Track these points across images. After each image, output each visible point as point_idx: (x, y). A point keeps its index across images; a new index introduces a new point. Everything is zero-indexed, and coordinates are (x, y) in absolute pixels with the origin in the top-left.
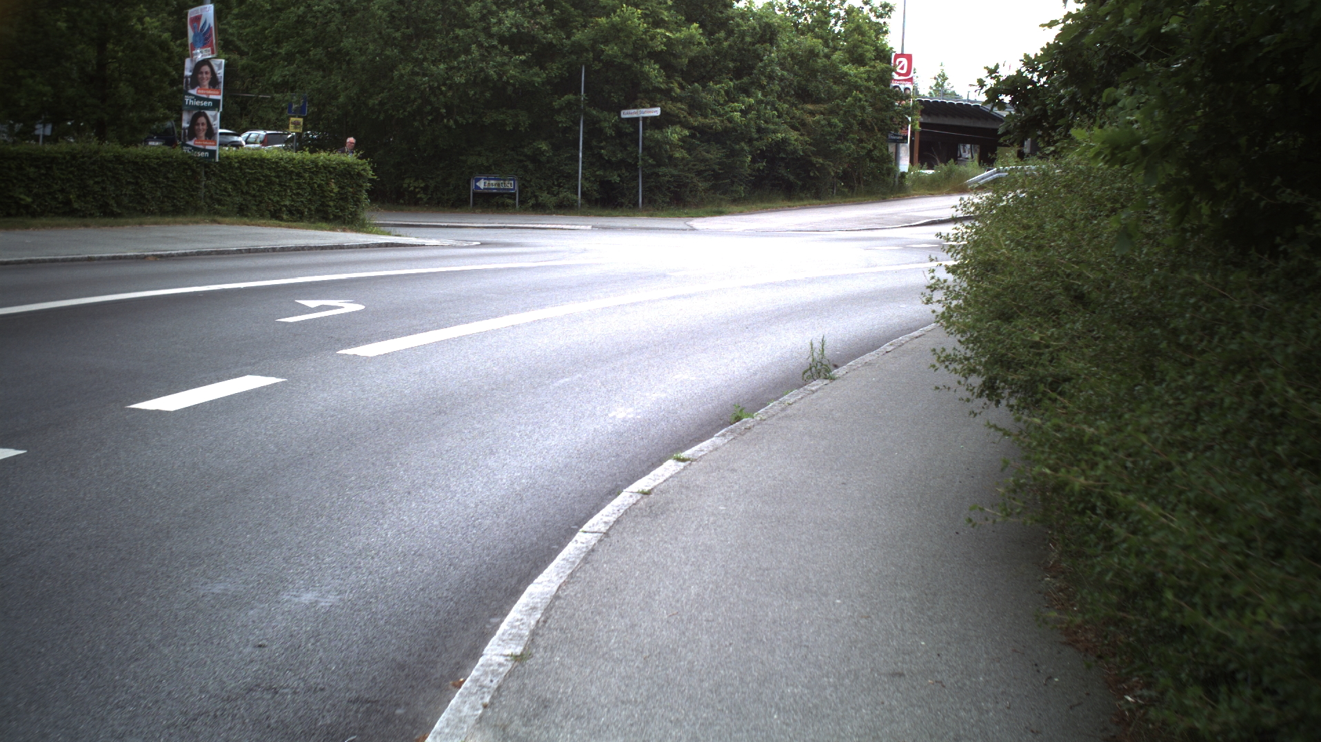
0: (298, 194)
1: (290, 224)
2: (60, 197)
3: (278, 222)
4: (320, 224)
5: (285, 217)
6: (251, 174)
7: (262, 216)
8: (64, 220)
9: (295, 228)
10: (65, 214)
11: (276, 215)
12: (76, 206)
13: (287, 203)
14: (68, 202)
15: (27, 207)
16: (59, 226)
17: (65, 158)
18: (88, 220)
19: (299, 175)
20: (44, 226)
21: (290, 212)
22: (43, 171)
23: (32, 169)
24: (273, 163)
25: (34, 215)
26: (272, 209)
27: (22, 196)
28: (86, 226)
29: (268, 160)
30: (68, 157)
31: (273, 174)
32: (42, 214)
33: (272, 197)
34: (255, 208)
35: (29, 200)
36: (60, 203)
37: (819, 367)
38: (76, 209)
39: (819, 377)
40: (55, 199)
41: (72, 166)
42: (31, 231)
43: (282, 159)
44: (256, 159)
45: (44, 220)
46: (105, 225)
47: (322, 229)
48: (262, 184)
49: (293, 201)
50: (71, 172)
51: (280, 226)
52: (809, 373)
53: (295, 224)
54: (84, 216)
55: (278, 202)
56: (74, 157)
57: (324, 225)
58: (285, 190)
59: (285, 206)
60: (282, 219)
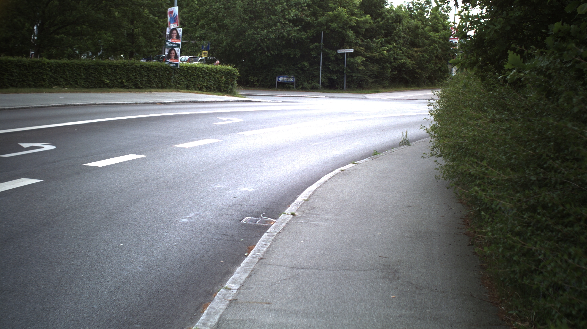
0: (209, 81)
1: (206, 93)
2: (120, 81)
3: (202, 92)
4: (218, 93)
5: (204, 90)
6: (191, 73)
7: (195, 90)
8: (122, 90)
9: (209, 94)
10: (121, 87)
11: (200, 89)
12: (125, 84)
13: (205, 85)
14: (122, 83)
15: (107, 84)
16: (120, 92)
17: (121, 66)
18: (130, 90)
19: (210, 74)
20: (115, 92)
21: (206, 88)
22: (113, 71)
23: (110, 70)
24: (200, 69)
25: (110, 87)
26: (199, 87)
27: (106, 80)
28: (131, 92)
29: (198, 68)
30: (123, 65)
31: (200, 73)
32: (113, 87)
33: (199, 82)
34: (193, 86)
35: (108, 81)
36: (119, 83)
37: (405, 141)
38: (125, 85)
39: (405, 145)
40: (118, 81)
41: (124, 69)
42: (110, 93)
43: (203, 67)
44: (193, 67)
45: (114, 90)
46: (138, 92)
47: (219, 95)
48: (196, 77)
49: (207, 84)
50: (124, 71)
51: (203, 94)
52: (402, 143)
53: (208, 93)
54: (128, 88)
55: (202, 84)
56: (125, 65)
57: (220, 93)
58: (205, 80)
59: (204, 86)
60: (203, 91)
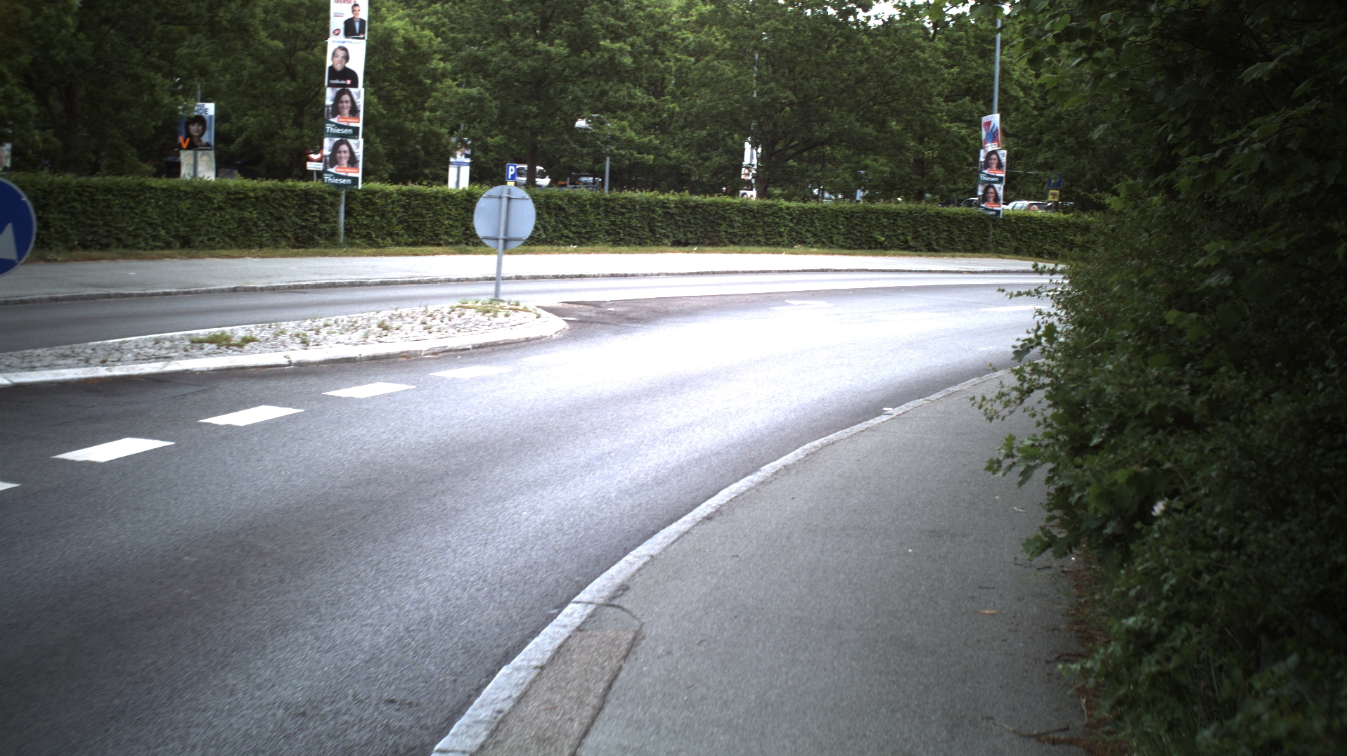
2: (902, 238)
8: (905, 252)
10: (904, 249)
12: (911, 244)
13: (1047, 247)
14: (906, 242)
15: (881, 243)
16: (903, 255)
17: (905, 213)
18: (920, 253)
19: (1056, 229)
20: (895, 255)
22: (891, 221)
23: (885, 220)
25: (886, 248)
27: (879, 237)
28: (920, 256)
31: (1038, 228)
32: (890, 248)
35: (883, 239)
36: (901, 242)
38: (912, 247)
40: (899, 239)
41: (909, 219)
45: (895, 252)
48: (1031, 234)
50: (909, 222)
54: (917, 251)
56: (910, 213)
